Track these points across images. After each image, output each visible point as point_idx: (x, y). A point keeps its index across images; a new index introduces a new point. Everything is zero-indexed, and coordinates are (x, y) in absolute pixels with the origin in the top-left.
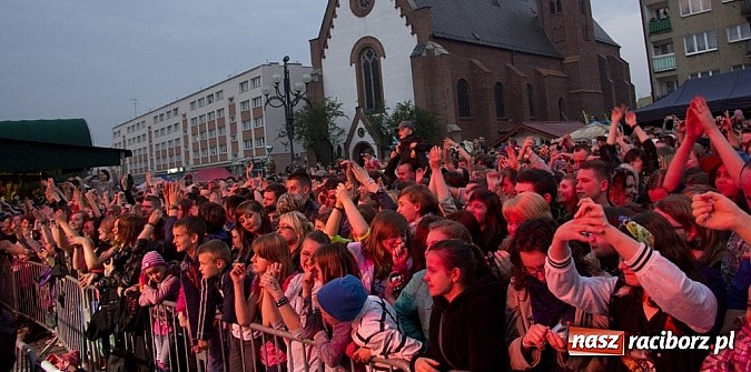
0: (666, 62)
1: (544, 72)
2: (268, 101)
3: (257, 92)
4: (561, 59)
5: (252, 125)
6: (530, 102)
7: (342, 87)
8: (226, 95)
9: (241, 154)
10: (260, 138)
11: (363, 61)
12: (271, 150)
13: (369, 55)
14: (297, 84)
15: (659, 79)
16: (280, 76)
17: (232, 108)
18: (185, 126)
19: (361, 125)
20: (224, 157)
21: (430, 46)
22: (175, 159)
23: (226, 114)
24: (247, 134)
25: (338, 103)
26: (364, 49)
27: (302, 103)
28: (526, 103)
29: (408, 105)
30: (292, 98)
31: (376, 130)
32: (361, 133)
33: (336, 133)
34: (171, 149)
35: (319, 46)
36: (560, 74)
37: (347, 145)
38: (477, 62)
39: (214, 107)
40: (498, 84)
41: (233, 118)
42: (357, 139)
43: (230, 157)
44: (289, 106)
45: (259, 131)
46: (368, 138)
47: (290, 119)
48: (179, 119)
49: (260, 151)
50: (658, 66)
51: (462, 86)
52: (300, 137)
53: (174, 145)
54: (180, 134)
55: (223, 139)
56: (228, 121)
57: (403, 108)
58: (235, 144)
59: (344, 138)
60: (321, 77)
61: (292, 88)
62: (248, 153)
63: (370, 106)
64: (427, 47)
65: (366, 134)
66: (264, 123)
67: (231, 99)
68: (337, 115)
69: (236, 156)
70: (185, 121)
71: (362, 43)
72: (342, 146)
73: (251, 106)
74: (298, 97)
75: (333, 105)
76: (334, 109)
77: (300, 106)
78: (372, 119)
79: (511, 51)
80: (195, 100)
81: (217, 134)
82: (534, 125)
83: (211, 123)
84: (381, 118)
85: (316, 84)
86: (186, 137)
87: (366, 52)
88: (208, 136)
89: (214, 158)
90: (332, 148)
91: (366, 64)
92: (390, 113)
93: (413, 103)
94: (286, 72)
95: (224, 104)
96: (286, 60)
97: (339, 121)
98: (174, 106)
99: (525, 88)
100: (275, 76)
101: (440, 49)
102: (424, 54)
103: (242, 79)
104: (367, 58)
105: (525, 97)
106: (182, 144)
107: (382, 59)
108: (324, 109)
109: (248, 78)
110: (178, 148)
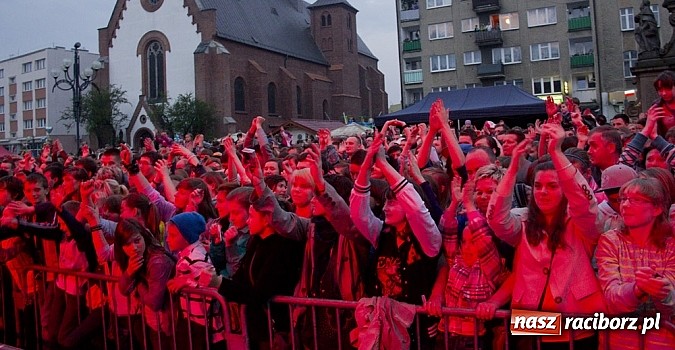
0: (415, 76)
1: (312, 76)
2: (57, 84)
3: (42, 74)
4: (328, 66)
5: (34, 106)
6: (298, 102)
7: (127, 76)
8: (8, 75)
9: (20, 134)
10: (41, 118)
11: (148, 54)
12: (50, 131)
13: (155, 48)
14: (86, 70)
15: (409, 91)
16: (71, 61)
17: (13, 87)
19: (143, 112)
20: (2, 135)
21: (213, 44)
23: (6, 92)
24: (27, 114)
25: (122, 90)
26: (152, 42)
27: (89, 87)
28: (295, 104)
29: (189, 97)
30: (81, 82)
31: (158, 118)
32: (143, 119)
33: (119, 118)
35: (107, 35)
36: (325, 79)
37: (129, 130)
38: (253, 62)
40: (272, 84)
41: (13, 98)
42: (138, 125)
43: (8, 136)
44: (77, 90)
45: (41, 111)
46: (149, 125)
47: (78, 102)
49: (41, 132)
50: (409, 79)
51: (239, 83)
52: (83, 120)
55: (1, 117)
56: (7, 101)
57: (185, 99)
58: (14, 124)
59: (126, 123)
60: (107, 65)
61: (81, 73)
62: (28, 132)
63: (153, 95)
64: (211, 45)
65: (148, 121)
66: (46, 104)
67: (12, 79)
68: (121, 101)
69: (14, 135)
71: (149, 36)
72: (124, 131)
73: (34, 87)
74: (87, 82)
75: (118, 92)
76: (119, 96)
77: (87, 91)
78: (154, 108)
79: (285, 55)
82: (300, 122)
84: (163, 107)
85: (102, 73)
87: (153, 45)
90: (114, 132)
91: (152, 55)
92: (172, 103)
93: (194, 95)
94: (77, 58)
95: (6, 83)
96: (77, 46)
97: (121, 107)
99: (294, 89)
100: (65, 60)
101: (222, 49)
102: (207, 52)
103: (26, 60)
104: (153, 51)
105: (295, 97)
107: (167, 52)
108: (109, 95)
109: (32, 59)
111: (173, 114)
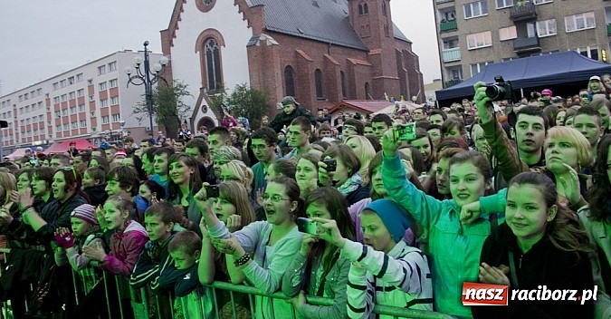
0: (453, 54)
1: (353, 60)
2: (130, 80)
3: (114, 75)
4: (367, 51)
5: (109, 103)
6: (343, 86)
7: (188, 73)
8: (86, 77)
9: (99, 128)
10: (116, 115)
11: (206, 50)
12: (123, 124)
13: (211, 44)
14: (155, 67)
15: (448, 68)
16: (142, 58)
17: (91, 88)
18: (48, 104)
19: (204, 103)
20: (84, 130)
21: (263, 37)
22: (39, 133)
23: (86, 94)
24: (104, 110)
25: (184, 84)
26: (208, 39)
28: (340, 88)
29: (245, 86)
30: (151, 77)
31: (218, 108)
32: (205, 109)
33: (183, 109)
34: (35, 125)
35: (168, 36)
36: (365, 63)
37: (192, 119)
38: (300, 52)
39: (75, 87)
40: (318, 70)
41: (91, 97)
42: (200, 115)
43: (89, 130)
44: (148, 84)
45: (115, 108)
46: (210, 114)
47: (149, 96)
48: (43, 98)
49: (116, 125)
50: (447, 58)
51: (288, 71)
53: (38, 120)
54: (43, 111)
55: (83, 115)
56: (87, 100)
57: (241, 89)
58: (93, 119)
59: (190, 114)
60: (170, 62)
61: (151, 69)
62: (105, 127)
63: (212, 87)
64: (261, 38)
65: (209, 110)
66: (119, 101)
67: (90, 81)
68: (184, 94)
69: (94, 129)
70: (48, 100)
71: (204, 35)
72: (188, 121)
73: (108, 87)
74: (156, 77)
75: (181, 86)
76: (181, 90)
77: (155, 86)
78: (213, 98)
79: (328, 44)
80: (56, 81)
81: (77, 111)
82: (351, 103)
83: (72, 101)
84: (221, 97)
85: (167, 68)
86: (49, 114)
87: (209, 41)
88: (69, 112)
89: (75, 131)
90: (180, 122)
91: (209, 51)
92: (229, 93)
93: (249, 84)
94: (146, 55)
95: (85, 85)
96: (146, 44)
97: (185, 100)
98: (38, 87)
99: (339, 74)
100: (136, 59)
101: (271, 41)
102: (258, 44)
103: (100, 64)
104: (209, 47)
105: (339, 81)
106: (45, 119)
107: (222, 47)
108: (173, 89)
109: (106, 62)
110: (42, 123)
111: (231, 103)
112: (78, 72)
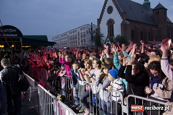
1: (153, 29)
2: (87, 33)
3: (85, 31)
4: (158, 26)
5: (83, 38)
6: (149, 36)
7: (104, 30)
8: (77, 31)
9: (80, 45)
10: (85, 41)
11: (109, 25)
12: (87, 44)
13: (111, 23)
14: (94, 29)
16: (90, 27)
17: (79, 34)
18: (68, 38)
19: (108, 39)
20: (76, 45)
21: (126, 21)
22: (66, 45)
23: (77, 35)
24: (82, 40)
25: (103, 34)
26: (110, 21)
27: (95, 33)
29: (119, 35)
30: (93, 32)
31: (112, 41)
32: (108, 41)
33: (102, 41)
34: (65, 43)
35: (99, 21)
36: (157, 30)
38: (137, 26)
39: (75, 34)
40: (142, 31)
42: (107, 43)
43: (78, 45)
44: (92, 34)
45: (85, 40)
47: (92, 37)
48: (67, 36)
49: (85, 44)
51: (133, 31)
52: (94, 42)
53: (65, 42)
54: (67, 40)
55: (76, 41)
56: (78, 37)
57: (118, 36)
58: (79, 43)
59: (104, 42)
60: (99, 28)
61: (93, 30)
62: (82, 44)
63: (110, 35)
64: (125, 22)
65: (109, 42)
66: (86, 38)
67: (79, 32)
68: (103, 37)
69: (79, 45)
70: (68, 37)
71: (109, 20)
73: (83, 34)
74: (94, 32)
75: (102, 35)
76: (102, 36)
77: (94, 34)
78: (111, 38)
79: (145, 24)
80: (70, 32)
81: (75, 40)
82: (149, 42)
83: (74, 37)
84: (113, 38)
85: (98, 29)
86: (68, 40)
88: (73, 40)
89: (74, 45)
90: (101, 44)
91: (110, 25)
92: (115, 37)
93: (121, 35)
94: (92, 26)
95: (77, 33)
96: (92, 23)
97: (103, 38)
98: (66, 33)
99: (148, 33)
101: (128, 22)
102: (124, 23)
103: (81, 28)
104: (110, 24)
107: (114, 24)
108: (100, 35)
109: (83, 27)
110: (66, 43)
111: (115, 40)
112: (76, 30)
